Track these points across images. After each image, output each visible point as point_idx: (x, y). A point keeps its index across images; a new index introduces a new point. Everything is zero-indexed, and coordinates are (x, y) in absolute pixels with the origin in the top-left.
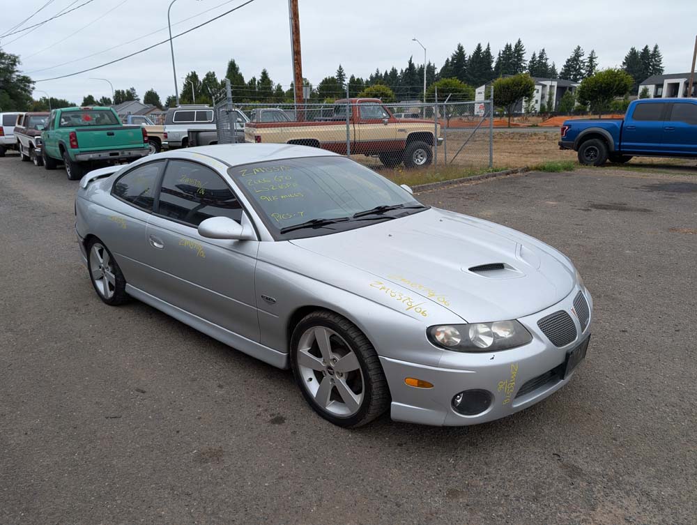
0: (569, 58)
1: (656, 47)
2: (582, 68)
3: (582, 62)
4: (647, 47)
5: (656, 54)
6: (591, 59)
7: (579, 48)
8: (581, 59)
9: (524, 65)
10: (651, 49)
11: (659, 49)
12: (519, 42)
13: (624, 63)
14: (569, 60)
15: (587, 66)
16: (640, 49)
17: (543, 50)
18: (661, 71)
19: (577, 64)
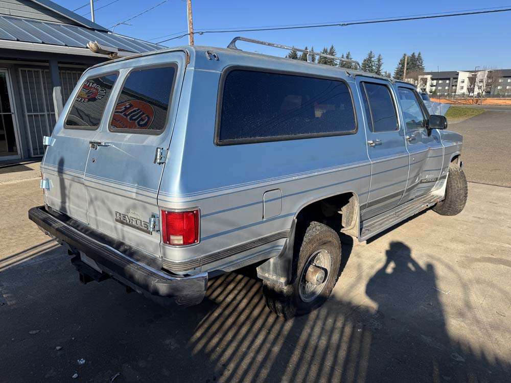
0: (365, 58)
1: (419, 54)
2: (373, 66)
3: (373, 62)
4: (414, 53)
5: (419, 58)
6: (379, 60)
7: (371, 52)
8: (372, 59)
9: (336, 62)
10: (416, 55)
11: (421, 55)
12: (332, 47)
13: (400, 64)
14: (365, 61)
15: (377, 64)
16: (409, 54)
17: (349, 53)
18: (423, 69)
19: (371, 63)
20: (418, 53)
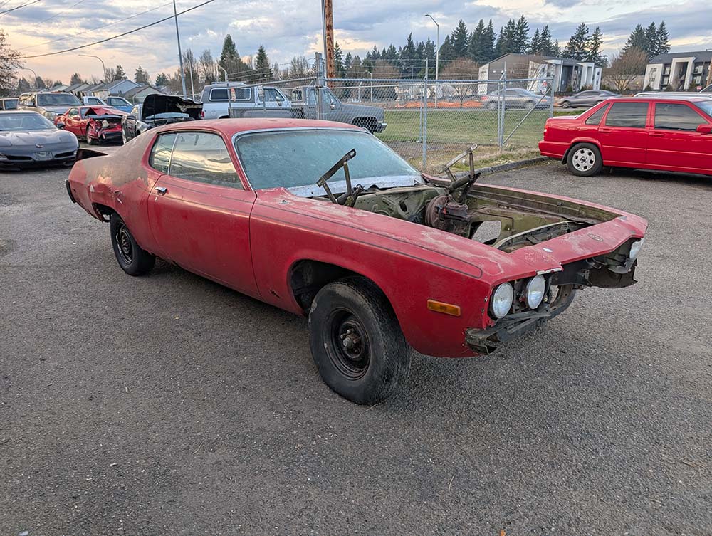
0: (573, 35)
1: (663, 25)
2: (586, 46)
3: (586, 40)
5: (662, 31)
6: (596, 37)
7: (583, 25)
8: (585, 36)
9: (527, 43)
10: (657, 26)
11: (666, 26)
12: (522, 18)
13: (629, 41)
14: (573, 38)
15: (592, 44)
16: (646, 27)
17: (547, 27)
18: (667, 49)
19: (582, 42)
20: (660, 23)
